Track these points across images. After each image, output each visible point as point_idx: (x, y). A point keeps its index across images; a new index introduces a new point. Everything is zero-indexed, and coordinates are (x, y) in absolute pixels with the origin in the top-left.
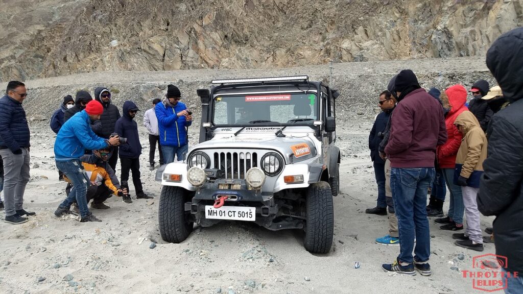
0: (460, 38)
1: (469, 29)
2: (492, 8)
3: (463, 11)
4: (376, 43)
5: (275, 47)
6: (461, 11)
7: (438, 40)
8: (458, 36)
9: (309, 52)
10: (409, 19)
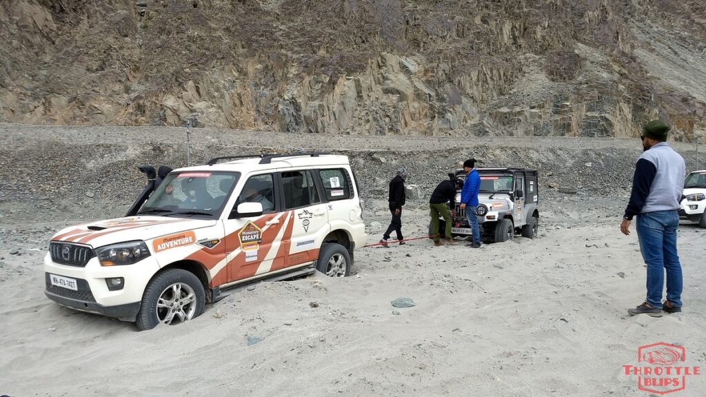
0: (309, 112)
1: (317, 103)
2: (337, 83)
3: (310, 82)
4: (212, 106)
5: (48, 91)
6: (308, 82)
7: (286, 112)
8: (307, 109)
9: (107, 106)
10: (250, 81)
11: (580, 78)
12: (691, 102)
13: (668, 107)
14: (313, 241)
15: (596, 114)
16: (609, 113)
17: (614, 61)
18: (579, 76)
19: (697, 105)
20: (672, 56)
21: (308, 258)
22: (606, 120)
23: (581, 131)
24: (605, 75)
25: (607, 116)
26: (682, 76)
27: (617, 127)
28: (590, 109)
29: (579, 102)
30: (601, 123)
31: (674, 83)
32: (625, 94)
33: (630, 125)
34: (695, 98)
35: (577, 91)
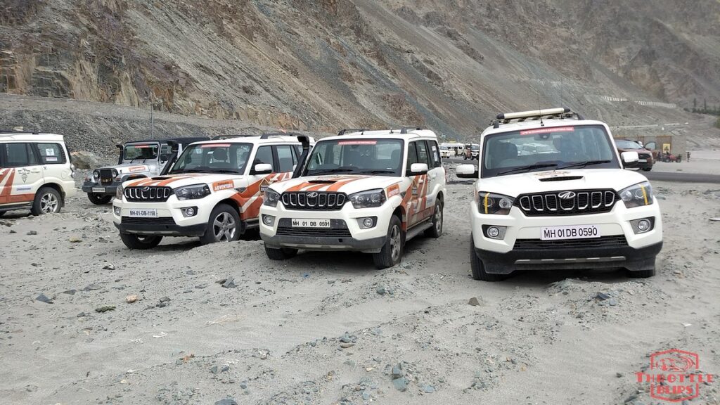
11: (34, 25)
12: (175, 71)
13: (148, 72)
14: (30, 189)
15: (49, 69)
16: (65, 70)
17: (82, 12)
18: (32, 21)
19: (180, 74)
20: (168, 24)
21: (25, 199)
22: (63, 78)
23: (30, 88)
24: (66, 26)
25: (63, 73)
26: (173, 45)
27: (77, 87)
28: (41, 62)
29: (27, 53)
30: (56, 81)
31: (162, 50)
32: (89, 51)
33: (95, 87)
34: (179, 67)
35: (25, 40)
